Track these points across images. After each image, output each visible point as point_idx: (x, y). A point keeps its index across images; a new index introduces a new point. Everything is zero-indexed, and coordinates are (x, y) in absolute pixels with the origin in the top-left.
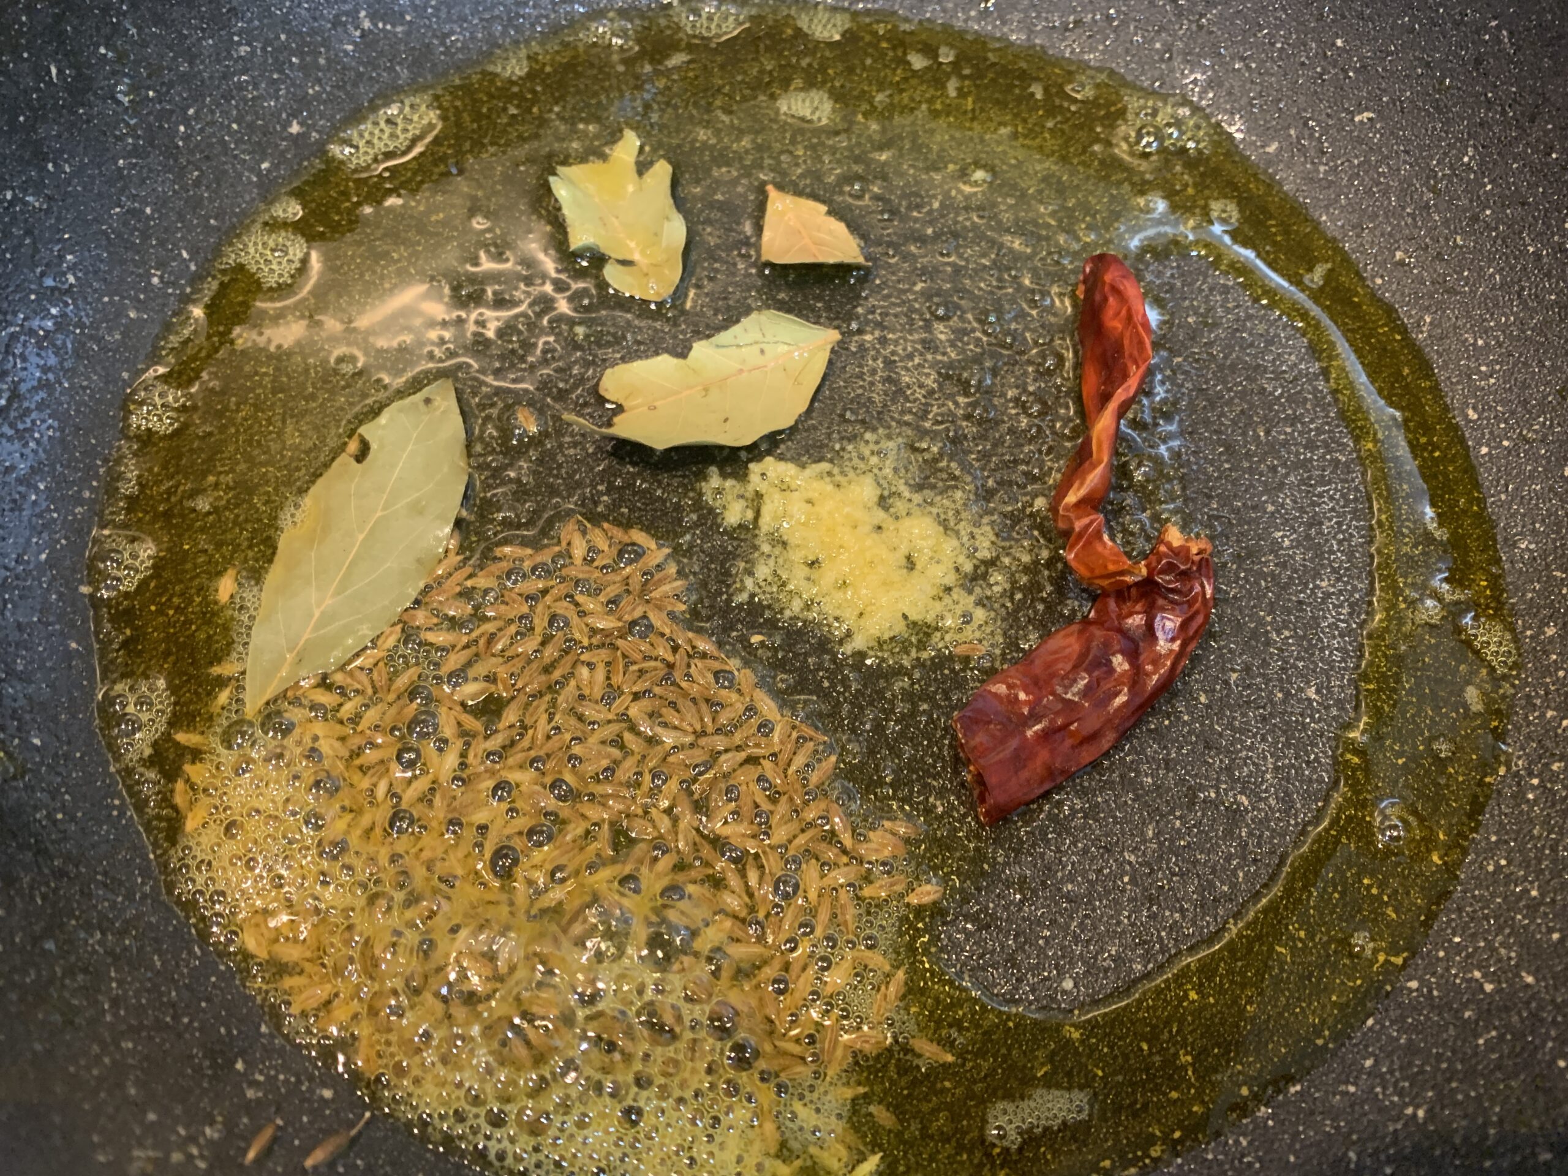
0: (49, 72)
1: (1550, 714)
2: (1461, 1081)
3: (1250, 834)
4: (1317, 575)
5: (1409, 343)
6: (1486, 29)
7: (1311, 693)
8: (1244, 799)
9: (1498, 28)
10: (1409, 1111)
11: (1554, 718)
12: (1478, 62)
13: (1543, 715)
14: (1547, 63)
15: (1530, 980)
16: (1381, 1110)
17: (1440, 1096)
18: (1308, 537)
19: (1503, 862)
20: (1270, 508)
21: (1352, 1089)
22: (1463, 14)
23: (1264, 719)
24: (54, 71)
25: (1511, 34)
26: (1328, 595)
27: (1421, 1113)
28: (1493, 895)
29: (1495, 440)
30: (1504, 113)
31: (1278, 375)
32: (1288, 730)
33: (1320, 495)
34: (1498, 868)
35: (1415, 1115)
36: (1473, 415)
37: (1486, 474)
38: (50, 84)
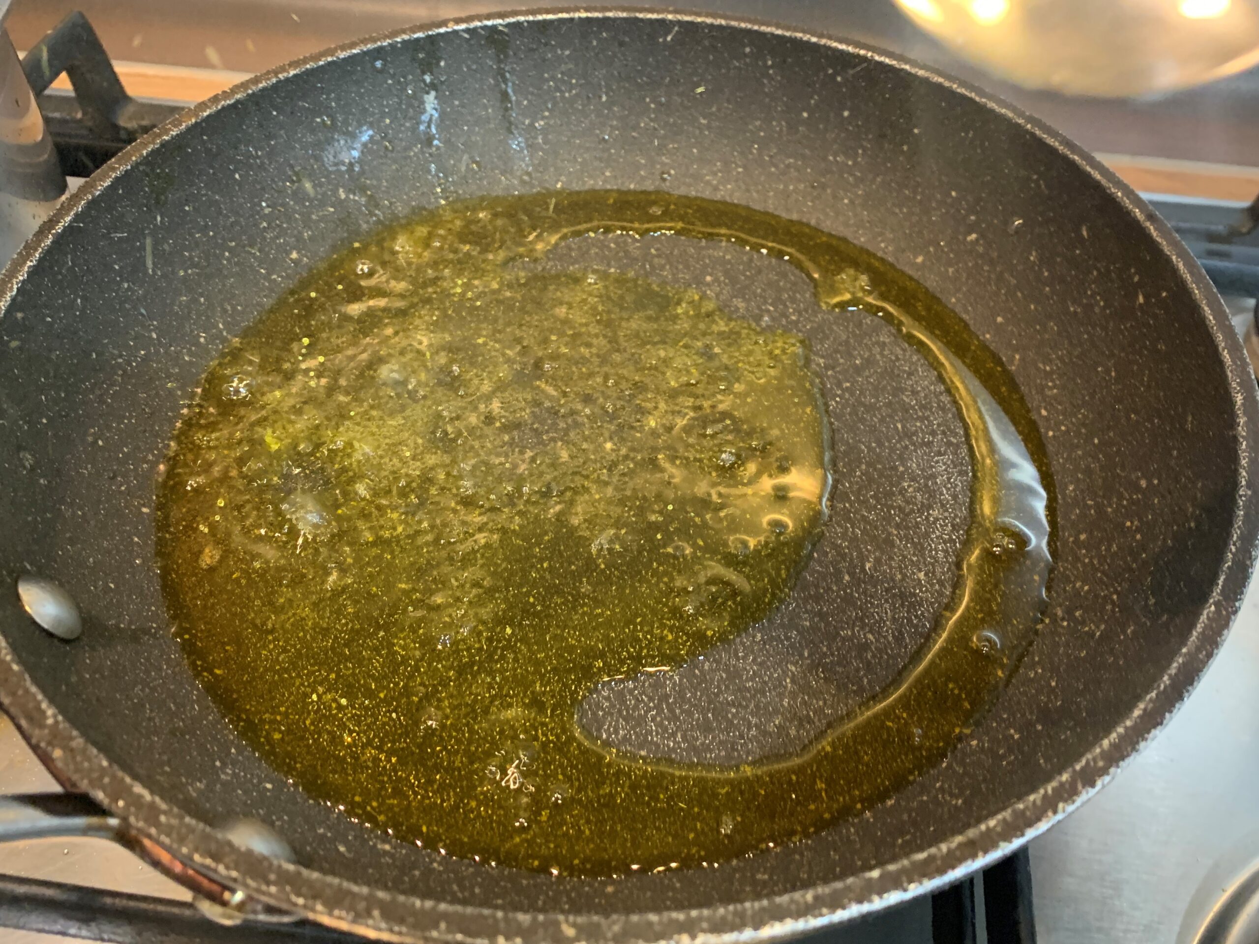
0: (156, 219)
3: (874, 656)
4: (930, 507)
5: (1007, 372)
7: (922, 575)
8: (870, 636)
9: (1037, 179)
11: (1079, 586)
13: (1074, 586)
18: (926, 485)
19: (1040, 671)
20: (901, 469)
23: (887, 590)
24: (159, 218)
25: (1045, 184)
26: (937, 519)
28: (1032, 690)
29: (1056, 428)
31: (914, 393)
32: (902, 596)
33: (937, 462)
36: (1044, 413)
37: (1050, 449)
38: (155, 225)
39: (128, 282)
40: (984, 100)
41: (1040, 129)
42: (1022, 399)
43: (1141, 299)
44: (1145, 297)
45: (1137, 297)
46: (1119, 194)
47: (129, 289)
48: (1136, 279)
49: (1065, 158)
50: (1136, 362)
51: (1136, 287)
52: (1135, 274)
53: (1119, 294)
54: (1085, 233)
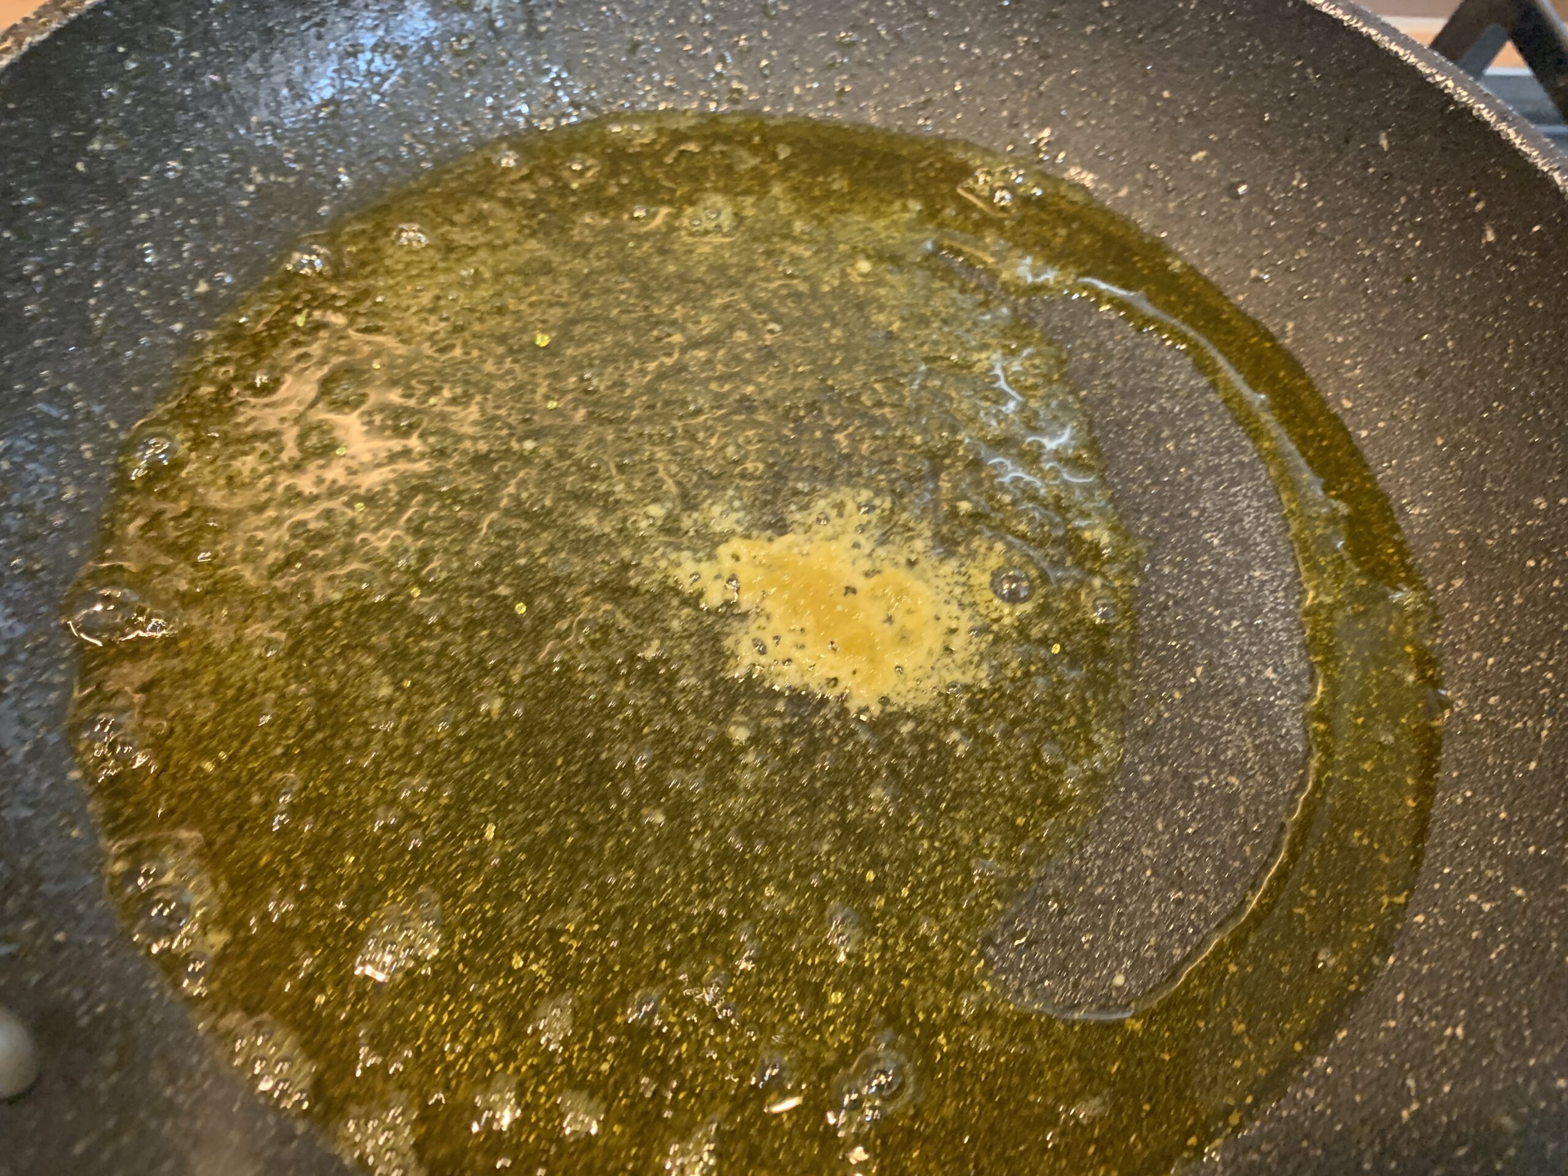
1: (1475, 655)
2: (1487, 995)
3: (1247, 811)
4: (1249, 567)
5: (1278, 349)
6: (1294, 70)
7: (1269, 673)
8: (1233, 780)
9: (1303, 67)
10: (1449, 1032)
11: (1479, 659)
13: (1468, 659)
14: (1351, 92)
15: (1520, 892)
16: (1425, 1036)
17: (1471, 1012)
18: (1233, 534)
19: (1469, 794)
20: (1195, 513)
21: (1392, 1024)
22: (1270, 58)
23: (1235, 704)
25: (1315, 71)
26: (1263, 583)
27: (1459, 1031)
28: (1468, 824)
29: (1371, 424)
30: (1321, 139)
31: (1173, 395)
32: (1257, 709)
33: (1235, 495)
35: (1454, 1034)
36: (1347, 404)
37: (1370, 455)
42: (1310, 385)
43: (1490, 236)
44: (1496, 232)
45: (1483, 233)
46: (1450, 83)
48: (1480, 206)
49: (1353, 33)
50: (1489, 327)
51: (1480, 220)
52: (1477, 200)
53: (1449, 230)
54: (1384, 143)
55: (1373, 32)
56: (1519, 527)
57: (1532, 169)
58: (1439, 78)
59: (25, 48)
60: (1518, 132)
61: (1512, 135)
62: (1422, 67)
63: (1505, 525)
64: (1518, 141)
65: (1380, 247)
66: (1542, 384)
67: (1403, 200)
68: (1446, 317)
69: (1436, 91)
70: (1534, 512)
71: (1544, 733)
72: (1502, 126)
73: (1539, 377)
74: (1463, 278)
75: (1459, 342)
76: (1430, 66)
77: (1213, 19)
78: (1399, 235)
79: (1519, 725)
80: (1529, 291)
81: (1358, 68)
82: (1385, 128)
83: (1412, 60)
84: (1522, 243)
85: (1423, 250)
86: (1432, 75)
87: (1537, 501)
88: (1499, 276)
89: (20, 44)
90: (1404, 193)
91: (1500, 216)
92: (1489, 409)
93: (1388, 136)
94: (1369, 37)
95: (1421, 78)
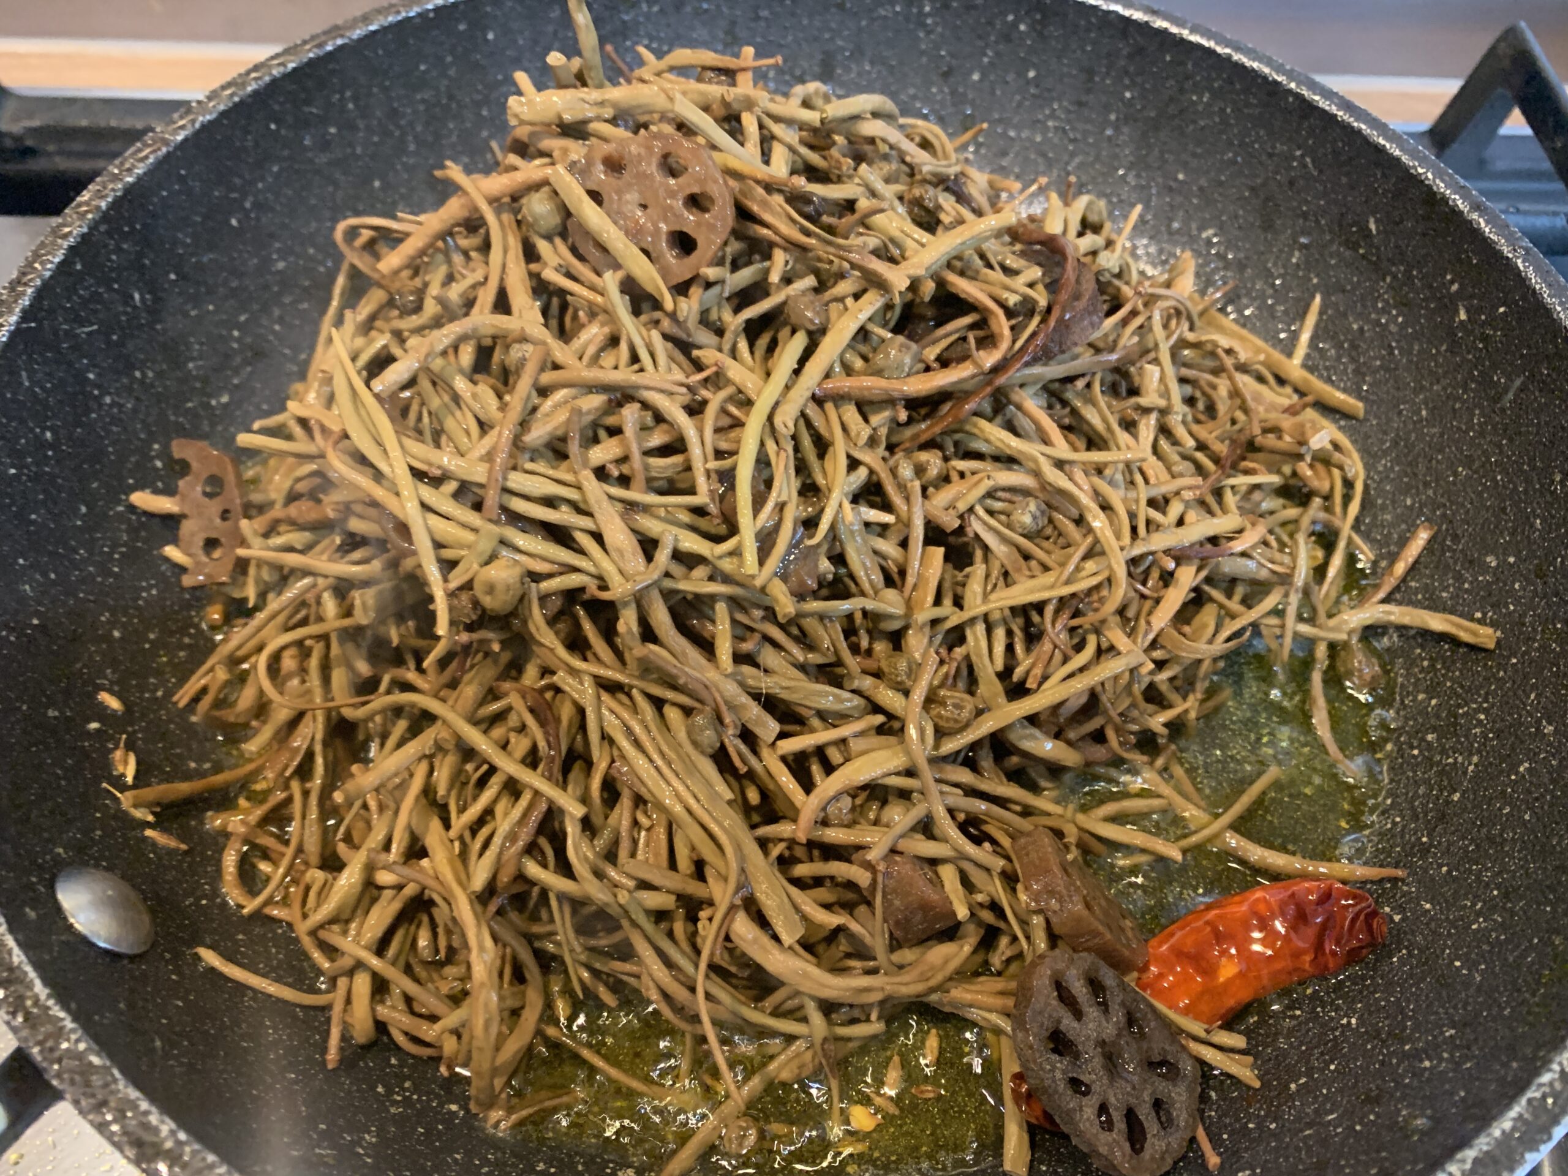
1: (1421, 697)
2: (1382, 992)
6: (1294, 158)
9: (1302, 156)
10: (1345, 1021)
11: (1423, 701)
12: (1291, 183)
13: (1414, 700)
14: (1344, 180)
15: (1428, 906)
17: (1367, 1007)
19: (1398, 819)
21: (1298, 1013)
22: (1274, 147)
25: (1313, 161)
27: (1354, 1021)
30: (1317, 222)
34: (1394, 824)
35: (1349, 1023)
38: (135, 307)
39: (109, 394)
40: (1228, 51)
41: (1309, 89)
43: (1463, 316)
44: (1468, 312)
45: (1457, 312)
46: (1430, 176)
47: (114, 404)
48: (1455, 287)
49: (1346, 127)
50: (1458, 398)
51: (1454, 299)
52: (1452, 282)
53: (1427, 308)
54: (1373, 226)
55: (1363, 127)
56: (1471, 583)
57: (1498, 255)
58: (1420, 170)
59: (197, 125)
60: (1487, 222)
61: (1483, 224)
62: (1405, 159)
63: (1459, 578)
64: (1487, 230)
65: (1368, 321)
66: (1501, 452)
67: (1388, 279)
68: (1422, 388)
69: (1417, 181)
70: (1485, 568)
71: (1471, 768)
72: (1475, 216)
73: (1499, 446)
74: (1438, 351)
75: (1431, 411)
76: (1413, 158)
77: (1223, 110)
78: (1384, 311)
79: (1451, 760)
80: (1494, 366)
81: (1351, 159)
82: (1373, 214)
83: (1397, 153)
84: (1490, 322)
85: (1402, 327)
86: (1415, 167)
87: (1488, 559)
88: (1469, 352)
89: (193, 121)
90: (1390, 273)
91: (1472, 296)
92: (1455, 474)
93: (1377, 221)
94: (1360, 131)
95: (1405, 169)
